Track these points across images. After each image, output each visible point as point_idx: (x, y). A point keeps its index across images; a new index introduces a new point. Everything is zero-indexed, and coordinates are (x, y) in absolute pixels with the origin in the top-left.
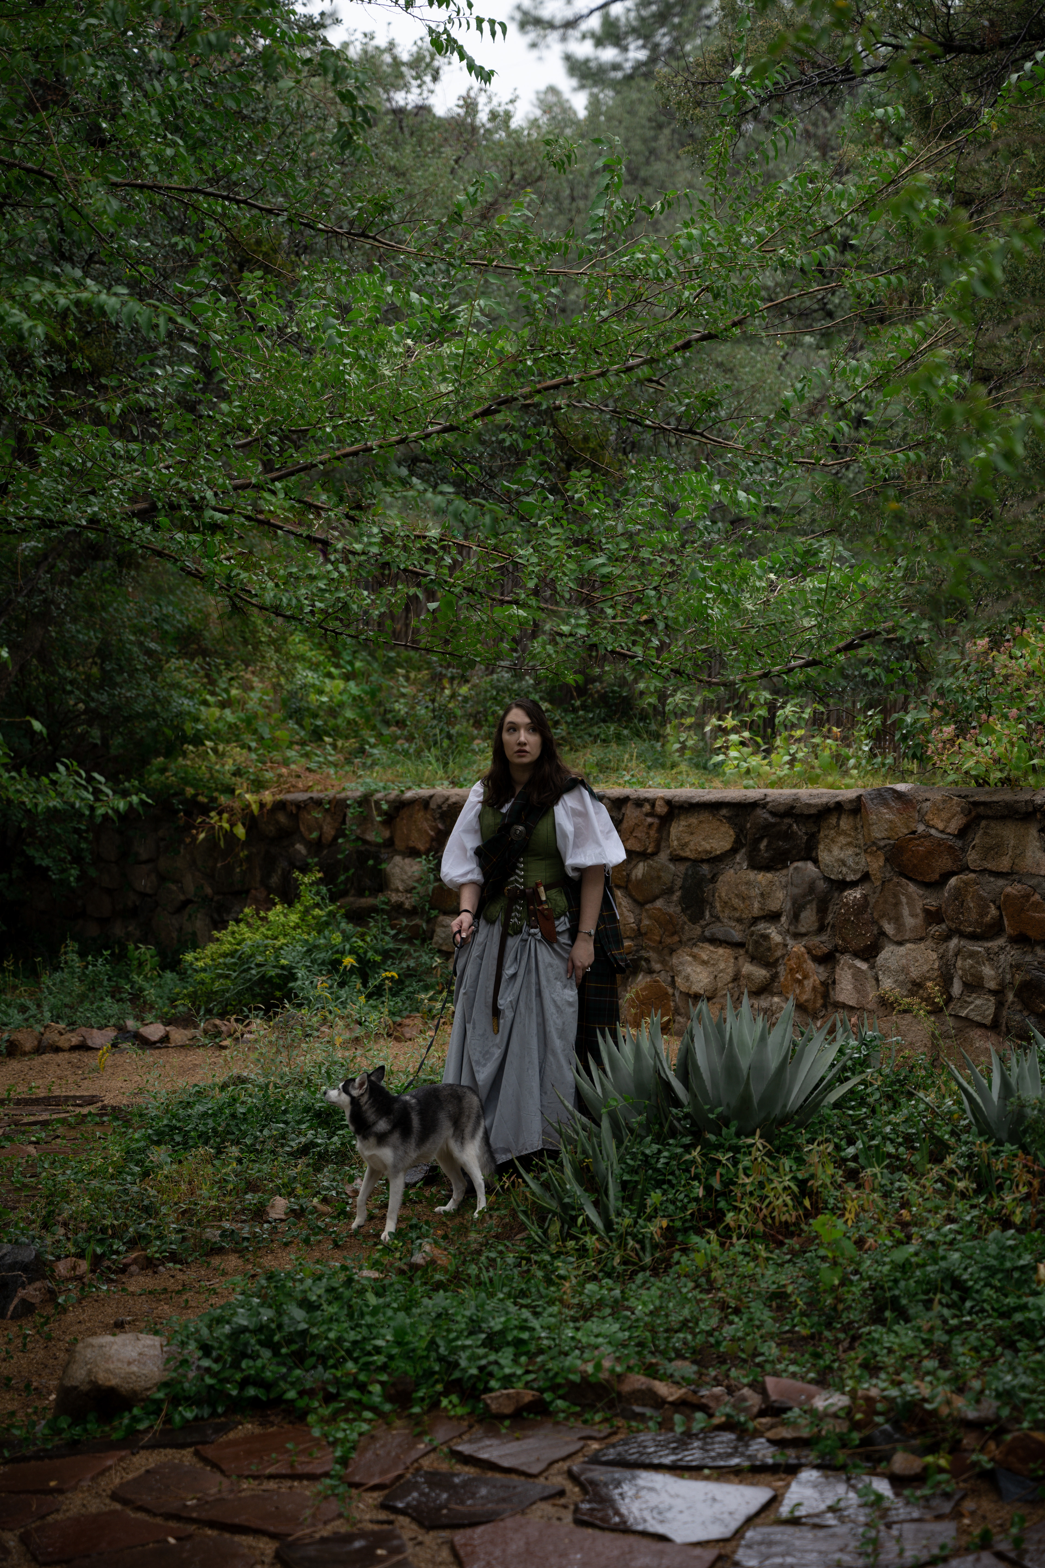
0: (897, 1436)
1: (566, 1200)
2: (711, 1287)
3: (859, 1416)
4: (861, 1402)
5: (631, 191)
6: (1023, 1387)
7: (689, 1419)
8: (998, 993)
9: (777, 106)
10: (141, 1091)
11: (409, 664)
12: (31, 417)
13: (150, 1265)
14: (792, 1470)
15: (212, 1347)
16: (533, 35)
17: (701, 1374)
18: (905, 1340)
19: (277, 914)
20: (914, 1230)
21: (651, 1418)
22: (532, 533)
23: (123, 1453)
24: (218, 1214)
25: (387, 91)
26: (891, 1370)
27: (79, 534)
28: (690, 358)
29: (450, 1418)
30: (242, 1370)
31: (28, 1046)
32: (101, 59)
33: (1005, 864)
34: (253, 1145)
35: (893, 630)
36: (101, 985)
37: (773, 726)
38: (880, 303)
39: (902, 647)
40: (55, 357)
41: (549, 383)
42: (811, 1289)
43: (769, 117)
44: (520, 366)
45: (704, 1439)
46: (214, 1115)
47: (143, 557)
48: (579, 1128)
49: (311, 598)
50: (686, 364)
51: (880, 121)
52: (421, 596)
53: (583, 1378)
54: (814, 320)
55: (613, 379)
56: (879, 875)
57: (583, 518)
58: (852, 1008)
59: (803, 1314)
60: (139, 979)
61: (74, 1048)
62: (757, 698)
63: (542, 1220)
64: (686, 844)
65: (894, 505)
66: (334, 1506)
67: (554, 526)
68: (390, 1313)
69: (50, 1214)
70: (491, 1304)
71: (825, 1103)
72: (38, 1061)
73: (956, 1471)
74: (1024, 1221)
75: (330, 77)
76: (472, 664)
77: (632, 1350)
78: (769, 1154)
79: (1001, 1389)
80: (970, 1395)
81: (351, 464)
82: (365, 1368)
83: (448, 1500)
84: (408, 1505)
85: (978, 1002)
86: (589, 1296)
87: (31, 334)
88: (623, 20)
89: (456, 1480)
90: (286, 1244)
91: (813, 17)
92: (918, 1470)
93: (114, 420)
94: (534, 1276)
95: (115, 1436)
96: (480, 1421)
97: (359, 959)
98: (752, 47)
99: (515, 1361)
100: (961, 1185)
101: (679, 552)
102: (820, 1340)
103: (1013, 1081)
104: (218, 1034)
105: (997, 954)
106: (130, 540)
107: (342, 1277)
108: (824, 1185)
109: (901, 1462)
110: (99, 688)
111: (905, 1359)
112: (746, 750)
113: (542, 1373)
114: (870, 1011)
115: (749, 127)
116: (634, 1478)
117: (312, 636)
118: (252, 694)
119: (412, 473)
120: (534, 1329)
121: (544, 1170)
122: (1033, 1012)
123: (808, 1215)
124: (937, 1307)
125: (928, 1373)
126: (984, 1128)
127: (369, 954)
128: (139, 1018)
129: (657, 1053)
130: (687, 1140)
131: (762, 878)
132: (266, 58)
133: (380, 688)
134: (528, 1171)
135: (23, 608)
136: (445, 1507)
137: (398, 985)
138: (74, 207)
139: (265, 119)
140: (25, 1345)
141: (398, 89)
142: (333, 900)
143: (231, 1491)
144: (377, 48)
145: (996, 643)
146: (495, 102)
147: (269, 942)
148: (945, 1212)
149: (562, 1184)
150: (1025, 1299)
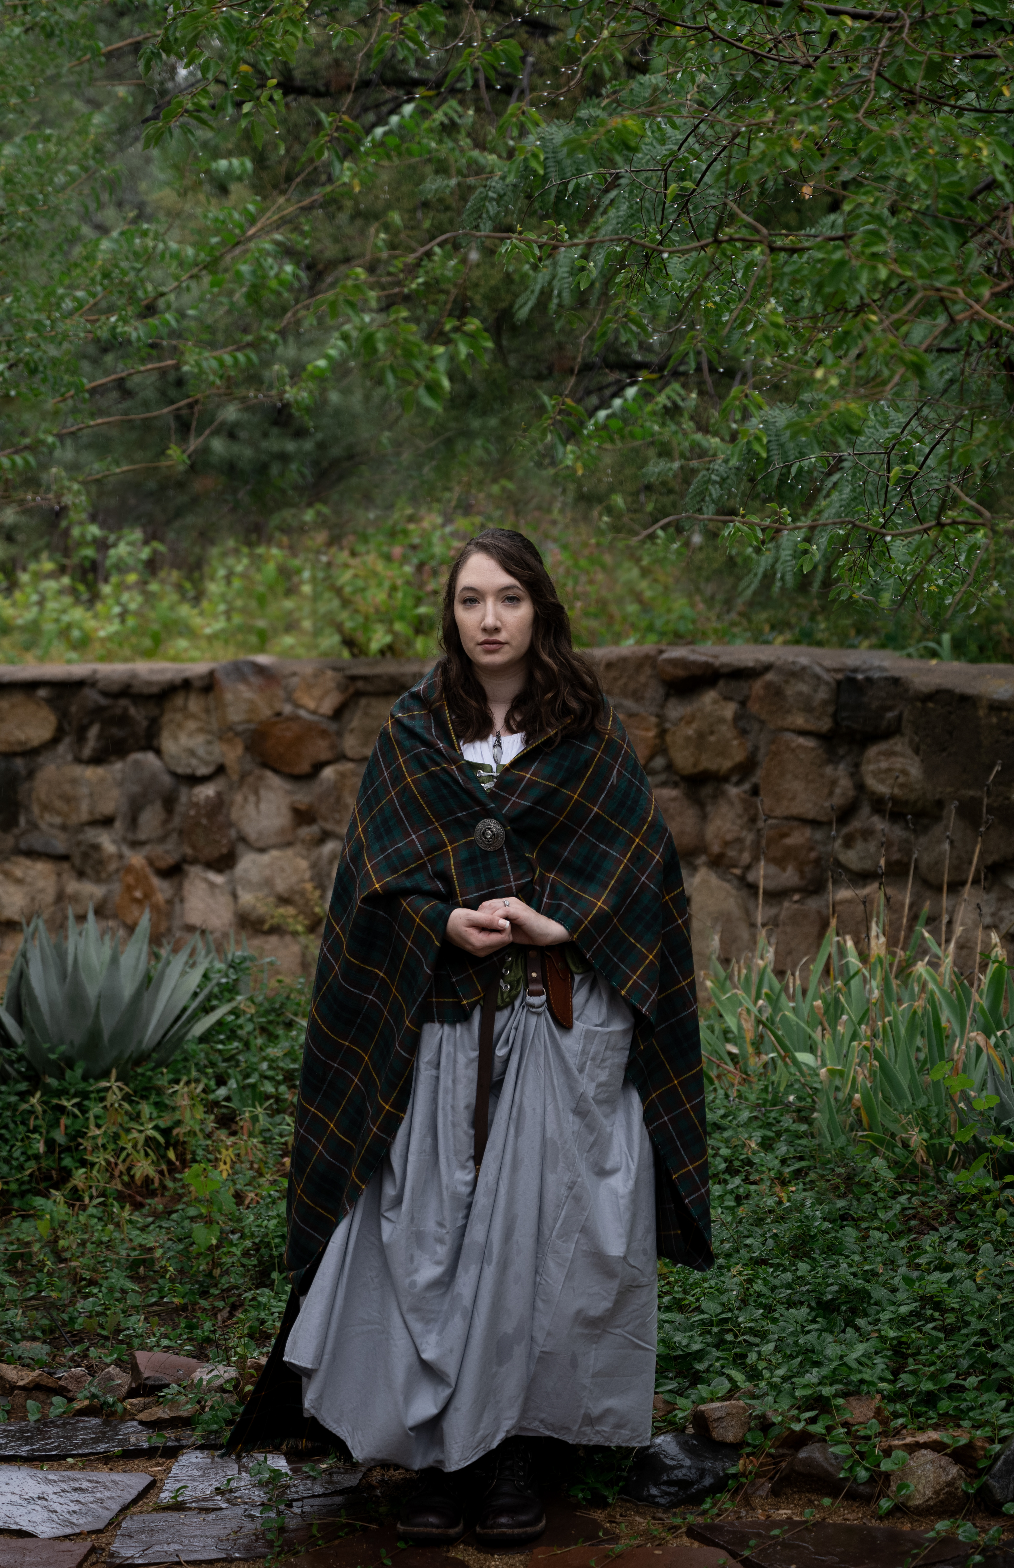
3: (248, 1388)
4: (250, 1372)
7: (45, 1405)
14: (172, 1453)
17: (54, 1355)
42: (181, 1253)
45: (64, 1425)
56: (236, 767)
59: (172, 1280)
71: (189, 1037)
78: (127, 1098)
102: (195, 1310)
108: (190, 1133)
112: (65, 600)
123: (174, 1169)
130: (22, 1086)
131: (91, 773)
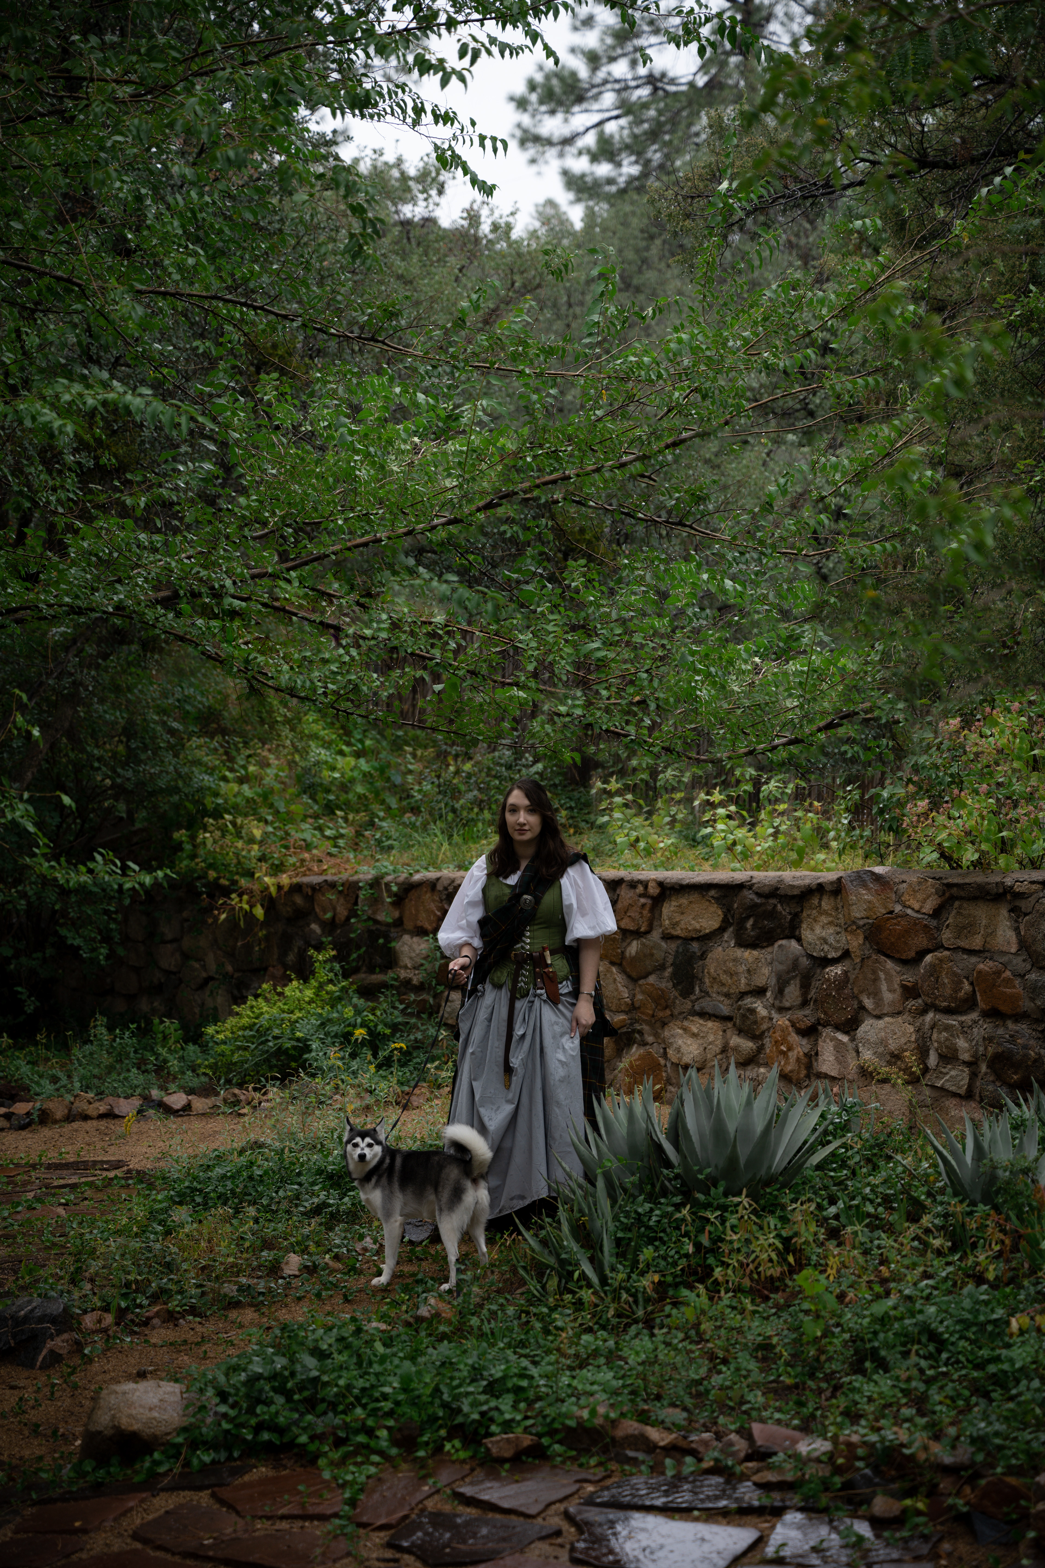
0: (877, 1480)
1: (563, 1256)
2: (701, 1338)
3: (840, 1461)
4: (843, 1447)
5: (625, 298)
6: (997, 1434)
7: (680, 1463)
8: (972, 1064)
9: (762, 218)
10: (164, 1155)
11: (416, 743)
12: (61, 510)
13: (171, 1318)
14: (777, 1512)
15: (229, 1394)
16: (532, 151)
17: (690, 1421)
18: (885, 1389)
19: (293, 989)
20: (892, 1285)
21: (643, 1462)
22: (531, 620)
23: (144, 1495)
24: (235, 1270)
25: (395, 204)
26: (871, 1417)
27: (106, 620)
28: (680, 455)
29: (453, 1462)
30: (257, 1416)
31: (59, 1114)
32: (126, 174)
33: (977, 942)
34: (269, 1205)
35: (871, 710)
36: (128, 1057)
37: (758, 801)
38: (859, 403)
39: (879, 726)
40: (83, 454)
41: (548, 478)
42: (794, 1340)
43: (754, 228)
44: (521, 463)
45: (694, 1481)
46: (233, 1177)
47: (166, 641)
48: (575, 1187)
49: (324, 681)
50: (676, 461)
51: (858, 232)
52: (427, 679)
53: (578, 1423)
54: (796, 419)
55: (607, 475)
56: (858, 953)
57: (580, 606)
58: (833, 1079)
59: (787, 1364)
60: (163, 1052)
61: (101, 1117)
62: (743, 775)
63: (540, 1275)
64: (677, 923)
65: (871, 593)
66: (343, 1545)
67: (552, 613)
68: (396, 1361)
69: (78, 1270)
70: (492, 1353)
71: (807, 1165)
72: (68, 1128)
73: (934, 1514)
74: (997, 1278)
75: (342, 191)
76: (475, 742)
77: (625, 1398)
78: (754, 1212)
79: (975, 1434)
80: (946, 1441)
81: (362, 554)
82: (374, 1412)
83: (450, 1539)
84: (413, 1544)
85: (953, 1073)
86: (585, 1347)
87: (61, 432)
88: (617, 137)
89: (459, 1521)
90: (299, 1299)
91: (796, 134)
92: (897, 1513)
93: (139, 513)
94: (532, 1328)
95: (137, 1479)
96: (482, 1465)
97: (370, 1032)
98: (738, 163)
99: (515, 1407)
100: (937, 1243)
101: (670, 637)
102: (804, 1389)
103: (986, 1145)
104: (237, 1103)
105: (970, 1027)
106: (154, 626)
107: (352, 1328)
108: (806, 1242)
109: (881, 1505)
110: (125, 765)
111: (885, 1406)
112: (732, 823)
113: (540, 1419)
114: (851, 1082)
115: (735, 238)
116: (627, 1519)
117: (324, 716)
118: (268, 771)
119: (419, 563)
120: (532, 1377)
121: (542, 1228)
122: (1005, 1083)
123: (793, 1271)
124: (914, 1359)
125: (907, 1420)
126: (958, 1188)
127: (380, 1027)
128: (163, 1088)
129: (649, 1117)
130: (677, 1199)
131: (748, 955)
132: (282, 173)
133: (389, 765)
134: (528, 1229)
135: (54, 689)
136: (448, 1546)
137: (406, 1056)
138: (101, 313)
139: (280, 230)
140: (52, 1393)
141: (405, 202)
142: (345, 976)
143: (246, 1531)
144: (386, 163)
145: (967, 723)
146: (496, 214)
147: (286, 1015)
148: (921, 1269)
149: (560, 1240)
150: (998, 1352)
